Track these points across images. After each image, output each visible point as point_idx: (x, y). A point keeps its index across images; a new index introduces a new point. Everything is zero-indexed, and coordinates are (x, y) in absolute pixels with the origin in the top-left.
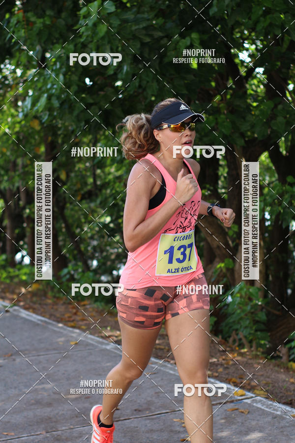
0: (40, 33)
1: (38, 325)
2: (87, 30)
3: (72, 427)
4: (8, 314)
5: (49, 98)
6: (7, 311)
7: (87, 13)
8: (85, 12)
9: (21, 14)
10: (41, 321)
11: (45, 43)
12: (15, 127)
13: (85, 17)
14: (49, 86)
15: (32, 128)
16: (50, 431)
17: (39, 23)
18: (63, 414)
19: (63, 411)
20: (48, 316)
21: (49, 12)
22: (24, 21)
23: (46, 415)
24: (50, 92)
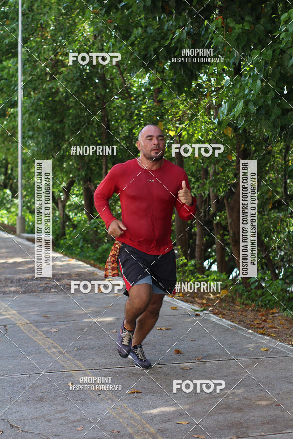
0: (238, 39)
1: (228, 329)
2: (287, 36)
3: (263, 433)
4: (198, 318)
5: (246, 103)
6: (197, 315)
7: (288, 18)
8: (286, 17)
9: (220, 20)
10: (232, 326)
11: (243, 48)
12: (208, 135)
13: (286, 22)
14: (246, 92)
15: (226, 136)
16: (241, 436)
17: (238, 28)
18: (254, 420)
19: (254, 416)
20: (237, 322)
21: (247, 18)
22: (222, 27)
23: (236, 419)
24: (247, 97)
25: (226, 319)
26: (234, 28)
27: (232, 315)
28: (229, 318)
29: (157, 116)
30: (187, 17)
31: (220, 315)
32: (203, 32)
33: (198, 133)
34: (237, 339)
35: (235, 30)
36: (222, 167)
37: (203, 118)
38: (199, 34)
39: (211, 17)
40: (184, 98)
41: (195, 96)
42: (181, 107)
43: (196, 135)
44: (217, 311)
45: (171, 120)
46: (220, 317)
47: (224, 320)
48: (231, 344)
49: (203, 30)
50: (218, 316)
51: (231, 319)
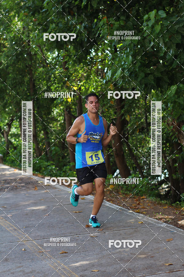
25: (116, 204)
26: (114, 24)
27: (118, 202)
28: (117, 204)
29: (65, 78)
30: (84, 17)
31: (111, 202)
32: (94, 26)
33: (92, 88)
34: (123, 217)
35: (115, 26)
36: (107, 109)
37: (94, 78)
38: (92, 28)
39: (99, 17)
40: (82, 66)
41: (89, 65)
42: (80, 72)
43: (90, 89)
44: (109, 199)
45: (74, 80)
46: (111, 203)
47: (114, 205)
48: (120, 220)
49: (94, 25)
50: (110, 202)
51: (118, 204)
